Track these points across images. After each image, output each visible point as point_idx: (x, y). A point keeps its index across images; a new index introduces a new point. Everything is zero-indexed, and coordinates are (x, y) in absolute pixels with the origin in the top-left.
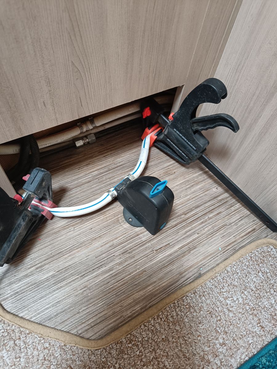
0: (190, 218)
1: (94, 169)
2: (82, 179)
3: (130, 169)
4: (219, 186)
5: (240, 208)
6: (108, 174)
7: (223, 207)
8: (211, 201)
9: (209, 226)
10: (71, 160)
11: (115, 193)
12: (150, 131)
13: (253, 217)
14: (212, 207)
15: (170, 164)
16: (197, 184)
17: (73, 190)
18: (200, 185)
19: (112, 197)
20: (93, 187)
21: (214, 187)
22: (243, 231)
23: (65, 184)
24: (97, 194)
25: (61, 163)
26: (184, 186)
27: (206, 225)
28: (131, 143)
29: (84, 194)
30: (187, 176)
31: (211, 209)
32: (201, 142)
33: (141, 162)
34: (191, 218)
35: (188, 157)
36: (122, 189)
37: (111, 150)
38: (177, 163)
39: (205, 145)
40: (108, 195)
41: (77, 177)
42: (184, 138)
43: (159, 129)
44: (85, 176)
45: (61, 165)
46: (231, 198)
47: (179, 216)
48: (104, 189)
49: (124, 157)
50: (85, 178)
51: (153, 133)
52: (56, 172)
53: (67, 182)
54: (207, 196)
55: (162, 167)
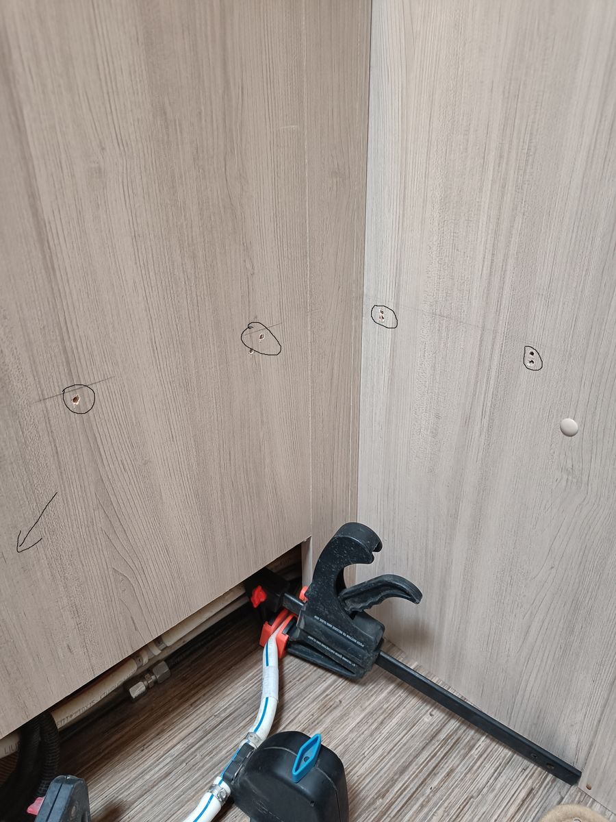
0: (395, 802)
1: (175, 741)
2: (152, 772)
3: (248, 719)
4: (435, 709)
5: (488, 747)
6: (205, 743)
7: (454, 755)
8: (427, 748)
9: (438, 809)
10: (123, 732)
11: (225, 787)
12: (274, 626)
13: (520, 761)
14: (432, 761)
15: (327, 684)
16: (390, 715)
17: (135, 805)
18: (397, 717)
19: (221, 800)
20: (176, 784)
21: (425, 714)
22: (511, 802)
23: (116, 796)
24: (188, 801)
25: (104, 746)
26: (365, 728)
27: (430, 810)
28: (241, 660)
29: (160, 808)
30: (367, 704)
31: (432, 767)
32: (369, 631)
33: (267, 698)
34: (397, 803)
35: (356, 664)
36: (238, 774)
37: (204, 687)
38: (340, 680)
39: (376, 635)
40: (212, 796)
41: (140, 770)
42: (336, 629)
43: (289, 619)
44: (158, 762)
45: (104, 750)
46: (465, 728)
47: (370, 805)
48: (200, 783)
49: (232, 695)
50: (157, 769)
51: (279, 629)
52: (95, 770)
53: (122, 789)
54: (416, 739)
55: (312, 696)
